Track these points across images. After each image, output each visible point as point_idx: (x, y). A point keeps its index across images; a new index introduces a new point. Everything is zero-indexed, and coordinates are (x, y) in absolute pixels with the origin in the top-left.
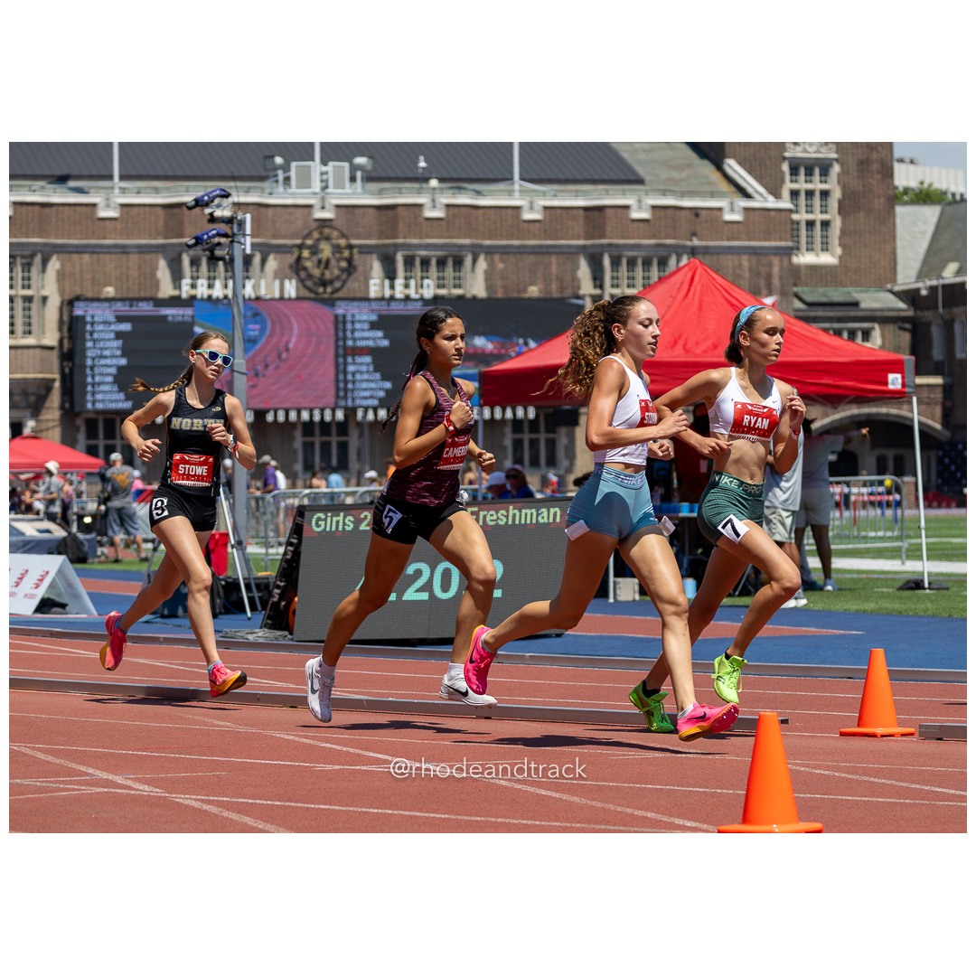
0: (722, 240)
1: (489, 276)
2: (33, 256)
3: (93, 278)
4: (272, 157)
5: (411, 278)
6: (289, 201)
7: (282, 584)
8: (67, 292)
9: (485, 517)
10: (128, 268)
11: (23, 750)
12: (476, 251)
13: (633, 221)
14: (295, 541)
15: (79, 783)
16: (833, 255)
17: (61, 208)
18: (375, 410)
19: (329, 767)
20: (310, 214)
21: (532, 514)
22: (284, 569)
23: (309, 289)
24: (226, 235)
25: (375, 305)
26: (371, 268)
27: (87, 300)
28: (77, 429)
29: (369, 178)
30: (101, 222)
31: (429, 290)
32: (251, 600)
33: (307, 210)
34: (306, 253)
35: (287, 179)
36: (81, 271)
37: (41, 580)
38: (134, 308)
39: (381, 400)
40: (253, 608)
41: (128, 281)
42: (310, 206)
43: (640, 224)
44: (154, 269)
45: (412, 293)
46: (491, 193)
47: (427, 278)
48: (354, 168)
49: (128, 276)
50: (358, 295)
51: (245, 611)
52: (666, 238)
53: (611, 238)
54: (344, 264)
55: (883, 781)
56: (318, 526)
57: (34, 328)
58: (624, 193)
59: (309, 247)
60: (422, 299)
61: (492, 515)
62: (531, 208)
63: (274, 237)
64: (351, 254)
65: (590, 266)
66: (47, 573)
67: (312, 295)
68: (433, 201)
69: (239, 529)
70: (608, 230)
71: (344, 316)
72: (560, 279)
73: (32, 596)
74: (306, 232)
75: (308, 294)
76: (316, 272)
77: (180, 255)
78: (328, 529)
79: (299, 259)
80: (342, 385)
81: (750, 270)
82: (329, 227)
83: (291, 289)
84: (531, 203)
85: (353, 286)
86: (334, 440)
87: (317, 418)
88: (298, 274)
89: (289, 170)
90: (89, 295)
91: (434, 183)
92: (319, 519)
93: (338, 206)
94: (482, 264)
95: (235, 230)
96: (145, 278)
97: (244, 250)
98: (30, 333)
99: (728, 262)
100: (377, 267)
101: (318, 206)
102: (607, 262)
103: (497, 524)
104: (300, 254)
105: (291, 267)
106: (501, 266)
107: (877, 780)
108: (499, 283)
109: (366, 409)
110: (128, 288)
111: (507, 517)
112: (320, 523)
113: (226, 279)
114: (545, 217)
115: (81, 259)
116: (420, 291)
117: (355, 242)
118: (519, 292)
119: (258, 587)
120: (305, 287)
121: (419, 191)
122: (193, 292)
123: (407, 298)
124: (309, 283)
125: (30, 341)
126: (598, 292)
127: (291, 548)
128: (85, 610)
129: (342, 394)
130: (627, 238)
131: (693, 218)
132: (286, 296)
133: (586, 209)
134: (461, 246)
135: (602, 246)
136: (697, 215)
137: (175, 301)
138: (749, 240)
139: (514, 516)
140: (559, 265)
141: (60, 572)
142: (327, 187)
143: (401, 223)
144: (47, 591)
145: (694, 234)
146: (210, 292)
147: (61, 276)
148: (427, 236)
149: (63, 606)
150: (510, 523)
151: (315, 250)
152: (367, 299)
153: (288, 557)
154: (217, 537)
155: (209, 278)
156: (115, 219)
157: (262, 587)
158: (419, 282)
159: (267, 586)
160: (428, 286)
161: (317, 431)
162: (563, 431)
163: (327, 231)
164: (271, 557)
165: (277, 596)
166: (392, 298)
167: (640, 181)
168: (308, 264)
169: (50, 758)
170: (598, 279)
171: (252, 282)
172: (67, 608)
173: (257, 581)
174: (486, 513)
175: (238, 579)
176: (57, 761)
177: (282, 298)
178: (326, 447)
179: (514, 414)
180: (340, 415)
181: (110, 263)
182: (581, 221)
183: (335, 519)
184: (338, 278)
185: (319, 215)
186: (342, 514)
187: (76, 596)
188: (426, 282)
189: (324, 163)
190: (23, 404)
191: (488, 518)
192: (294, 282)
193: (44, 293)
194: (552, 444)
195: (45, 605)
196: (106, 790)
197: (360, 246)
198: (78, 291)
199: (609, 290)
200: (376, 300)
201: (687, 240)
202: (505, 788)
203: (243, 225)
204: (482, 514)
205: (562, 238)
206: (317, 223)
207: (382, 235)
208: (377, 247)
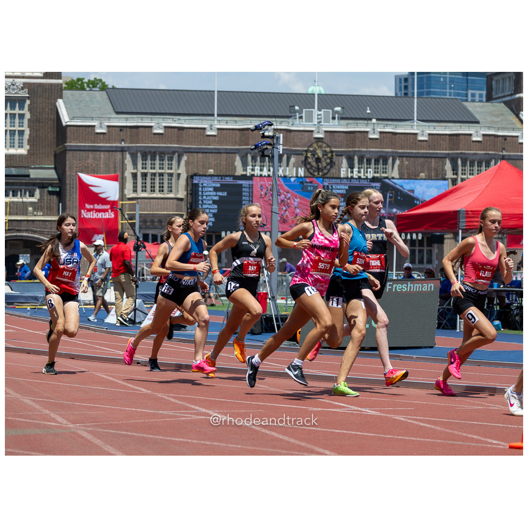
0: (518, 152)
1: (401, 168)
2: (174, 153)
3: (203, 165)
4: (294, 106)
5: (362, 168)
6: (302, 129)
8: (190, 172)
9: (396, 287)
10: (221, 160)
11: (164, 397)
12: (394, 155)
13: (473, 141)
15: (191, 414)
17: (188, 130)
19: (315, 409)
20: (312, 135)
21: (419, 287)
23: (311, 173)
24: (270, 144)
25: (343, 181)
26: (342, 163)
27: (200, 175)
29: (342, 118)
30: (208, 137)
31: (370, 176)
32: (278, 326)
33: (310, 133)
34: (309, 155)
35: (301, 117)
36: (197, 161)
38: (223, 180)
41: (220, 166)
42: (312, 131)
43: (477, 143)
44: (234, 161)
45: (362, 175)
46: (402, 126)
47: (370, 168)
48: (334, 113)
49: (220, 164)
50: (335, 176)
52: (489, 151)
53: (462, 150)
54: (328, 161)
57: (173, 189)
58: (469, 128)
59: (311, 152)
60: (367, 178)
61: (399, 287)
62: (423, 135)
63: (294, 146)
64: (332, 155)
65: (451, 164)
67: (312, 176)
68: (374, 130)
69: (273, 291)
70: (461, 147)
71: (328, 186)
72: (436, 170)
74: (309, 144)
75: (310, 175)
76: (315, 165)
77: (247, 154)
79: (306, 157)
82: (322, 142)
83: (301, 172)
84: (423, 132)
85: (333, 171)
88: (305, 166)
89: (302, 113)
90: (201, 173)
91: (374, 121)
93: (326, 132)
94: (398, 162)
95: (275, 142)
96: (229, 165)
97: (279, 151)
98: (171, 191)
100: (345, 162)
101: (316, 131)
102: (459, 162)
103: (402, 291)
104: (307, 154)
105: (302, 162)
106: (407, 163)
108: (406, 171)
110: (220, 170)
111: (407, 287)
113: (269, 166)
114: (429, 139)
115: (197, 155)
116: (366, 175)
117: (334, 149)
118: (415, 176)
119: (281, 319)
120: (308, 171)
121: (367, 125)
122: (253, 173)
123: (360, 178)
124: (311, 170)
125: (171, 195)
126: (455, 176)
130: (471, 150)
131: (503, 141)
132: (299, 175)
133: (450, 135)
134: (387, 153)
135: (457, 153)
136: (505, 139)
137: (244, 177)
139: (411, 287)
140: (435, 162)
142: (321, 122)
143: (357, 140)
145: (504, 149)
146: (261, 173)
147: (187, 164)
148: (370, 148)
150: (408, 290)
151: (314, 153)
152: (340, 178)
154: (262, 294)
155: (261, 166)
156: (215, 136)
158: (366, 170)
160: (370, 172)
162: (436, 246)
163: (320, 144)
164: (288, 305)
166: (352, 178)
167: (478, 122)
168: (310, 160)
169: (177, 401)
170: (455, 170)
171: (282, 168)
173: (281, 317)
174: (396, 285)
175: (272, 315)
176: (180, 403)
177: (297, 177)
179: (411, 237)
181: (212, 158)
182: (447, 141)
184: (325, 167)
185: (316, 136)
188: (369, 170)
189: (319, 110)
192: (303, 169)
193: (179, 171)
194: (430, 252)
196: (204, 417)
197: (337, 152)
198: (196, 172)
199: (460, 176)
200: (344, 178)
201: (500, 152)
202: (403, 421)
203: (279, 140)
204: (394, 286)
205: (437, 150)
206: (315, 140)
207: (347, 146)
208: (345, 152)
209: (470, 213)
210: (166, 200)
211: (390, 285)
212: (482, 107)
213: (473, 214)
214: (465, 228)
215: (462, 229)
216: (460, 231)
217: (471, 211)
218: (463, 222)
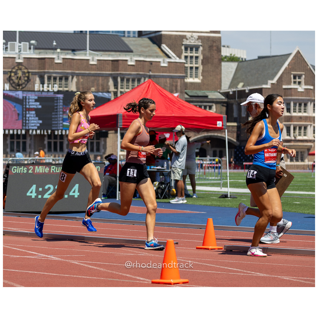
0: (160, 73)
1: (77, 84)
5: (50, 84)
6: (7, 56)
12: (73, 75)
13: (129, 65)
14: (6, 176)
16: (199, 79)
18: (36, 130)
19: (15, 256)
20: (14, 60)
23: (13, 87)
25: (36, 93)
26: (36, 80)
29: (36, 48)
31: (56, 89)
33: (13, 59)
34: (13, 74)
35: (7, 48)
39: (38, 127)
42: (15, 58)
43: (131, 67)
45: (50, 89)
46: (79, 55)
47: (56, 84)
48: (30, 45)
50: (31, 90)
52: (140, 72)
53: (121, 71)
54: (26, 79)
55: (211, 265)
56: (14, 171)
58: (126, 55)
59: (14, 72)
60: (53, 91)
62: (93, 60)
64: (29, 75)
65: (113, 81)
67: (15, 89)
68: (58, 57)
70: (120, 69)
71: (26, 97)
72: (102, 85)
74: (13, 67)
75: (13, 89)
76: (16, 81)
78: (18, 172)
79: (10, 76)
80: (24, 121)
81: (170, 84)
82: (22, 65)
83: (7, 87)
84: (93, 58)
85: (29, 86)
86: (21, 141)
87: (15, 133)
88: (10, 82)
89: (8, 45)
91: (59, 50)
92: (14, 168)
93: (24, 58)
94: (75, 79)
99: (162, 80)
100: (38, 80)
101: (17, 58)
102: (119, 80)
104: (11, 74)
105: (7, 79)
106: (82, 80)
107: (208, 265)
108: (81, 86)
109: (33, 130)
112: (15, 170)
114: (98, 63)
116: (53, 89)
117: (30, 71)
120: (12, 86)
121: (53, 53)
123: (48, 91)
124: (14, 85)
126: (116, 90)
127: (4, 179)
129: (24, 124)
130: (127, 71)
131: (150, 65)
132: (6, 89)
133: (112, 61)
134: (68, 73)
135: (118, 74)
136: (151, 64)
138: (170, 73)
140: (102, 80)
142: (21, 51)
143: (47, 64)
145: (150, 70)
148: (56, 70)
151: (16, 73)
152: (34, 91)
158: (53, 85)
160: (56, 87)
161: (15, 137)
162: (102, 139)
163: (20, 66)
166: (43, 91)
167: (131, 51)
168: (13, 78)
170: (116, 86)
178: (18, 143)
180: (23, 132)
182: (110, 65)
183: (20, 169)
184: (24, 83)
185: (18, 61)
186: (23, 167)
188: (55, 85)
189: (20, 42)
192: (8, 84)
194: (98, 144)
197: (32, 72)
199: (120, 90)
200: (37, 91)
201: (148, 72)
202: (77, 265)
205: (103, 71)
206: (17, 64)
207: (39, 69)
208: (38, 72)
209: (126, 116)
212: (135, 41)
213: (128, 117)
214: (122, 126)
215: (120, 128)
216: (119, 129)
217: (126, 115)
218: (120, 122)
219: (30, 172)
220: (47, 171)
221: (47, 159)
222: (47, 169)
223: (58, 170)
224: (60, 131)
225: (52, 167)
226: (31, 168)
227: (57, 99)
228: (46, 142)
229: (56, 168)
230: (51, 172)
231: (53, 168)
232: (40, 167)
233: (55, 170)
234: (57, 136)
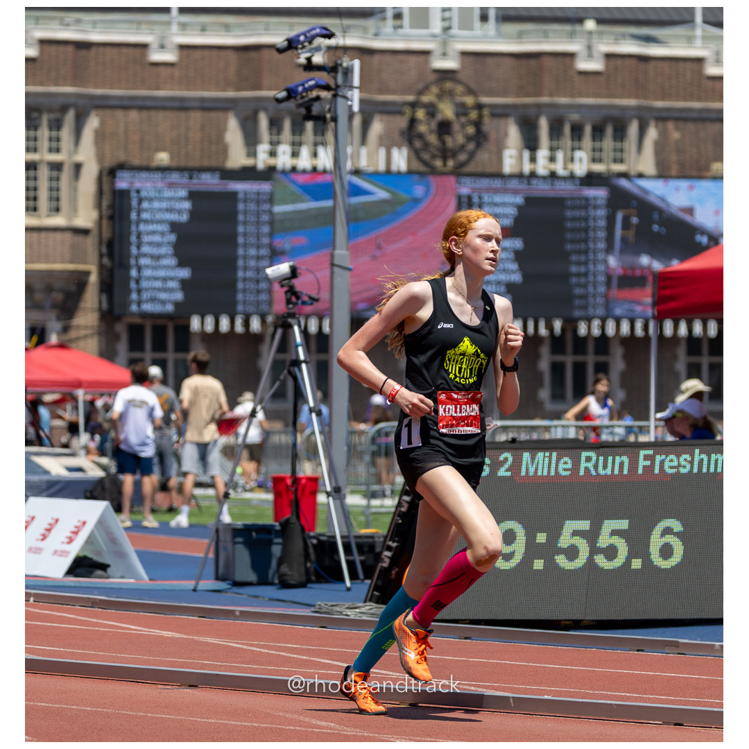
1: (660, 148)
2: (64, 109)
3: (142, 140)
5: (558, 148)
6: (400, 45)
7: (394, 545)
8: (108, 158)
9: (662, 462)
10: (187, 129)
12: (644, 116)
17: (101, 49)
20: (427, 62)
22: (397, 525)
23: (423, 161)
24: (327, 88)
25: (510, 184)
26: (506, 135)
27: (134, 168)
28: (117, 337)
29: (506, 18)
30: (154, 69)
31: (580, 168)
32: (351, 565)
33: (421, 58)
34: (420, 114)
35: (398, 16)
36: (126, 131)
37: (76, 533)
38: (195, 181)
40: (353, 576)
41: (187, 145)
42: (426, 53)
44: (222, 130)
45: (559, 168)
47: (579, 149)
49: (187, 139)
50: (488, 170)
51: (342, 580)
54: (471, 130)
57: (64, 203)
59: (425, 106)
60: (572, 177)
61: (671, 461)
63: (381, 92)
64: (481, 116)
66: (84, 523)
67: (427, 170)
68: (589, 48)
69: (337, 471)
71: (470, 197)
73: (64, 553)
74: (420, 86)
75: (422, 168)
76: (435, 140)
77: (256, 113)
79: (413, 122)
82: (453, 80)
83: (400, 160)
84: (717, 53)
85: (483, 158)
88: (410, 142)
90: (136, 162)
91: (590, 24)
93: (463, 53)
94: (652, 134)
95: (340, 81)
96: (210, 142)
97: (351, 107)
98: (58, 210)
100: (513, 134)
101: (437, 53)
103: (678, 472)
104: (414, 113)
106: (676, 135)
108: (674, 157)
110: (187, 155)
111: (692, 462)
113: (316, 144)
115: (126, 116)
116: (570, 166)
117: (485, 100)
118: (699, 170)
119: (360, 547)
120: (418, 157)
121: (572, 35)
122: (272, 162)
123: (553, 175)
124: (425, 155)
125: (58, 221)
127: (406, 498)
128: (132, 573)
132: (394, 169)
134: (625, 109)
137: (248, 173)
139: (701, 461)
141: (101, 523)
142: (449, 28)
143: (546, 77)
144: (83, 548)
146: (294, 162)
147: (100, 136)
148: (581, 95)
149: (104, 567)
150: (695, 470)
151: (432, 110)
152: (500, 175)
153: (403, 509)
154: (304, 481)
155: (293, 144)
156: (171, 64)
157: (366, 549)
158: (569, 153)
159: (372, 547)
160: (581, 160)
163: (448, 85)
164: (373, 510)
165: (387, 561)
166: (533, 175)
168: (422, 128)
172: (109, 570)
173: (359, 540)
174: (663, 457)
175: (334, 537)
177: (388, 172)
179: (690, 330)
181: (164, 122)
184: (463, 147)
185: (439, 64)
187: (121, 555)
188: (578, 154)
190: (48, 303)
191: (667, 464)
192: (405, 151)
193: (79, 158)
195: (82, 566)
197: (492, 106)
198: (122, 157)
200: (512, 176)
203: (349, 75)
204: (658, 458)
206: (436, 75)
207: (521, 91)
208: (514, 106)
210: (43, 235)
211: (646, 457)
219: (502, 472)
220: (565, 470)
221: (556, 427)
222: (566, 463)
223: (605, 467)
224: (596, 323)
225: (584, 454)
226: (506, 459)
227: (586, 204)
228: (544, 365)
229: (598, 460)
230: (582, 473)
231: (588, 459)
232: (540, 455)
233: (596, 467)
234: (585, 339)
